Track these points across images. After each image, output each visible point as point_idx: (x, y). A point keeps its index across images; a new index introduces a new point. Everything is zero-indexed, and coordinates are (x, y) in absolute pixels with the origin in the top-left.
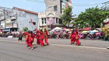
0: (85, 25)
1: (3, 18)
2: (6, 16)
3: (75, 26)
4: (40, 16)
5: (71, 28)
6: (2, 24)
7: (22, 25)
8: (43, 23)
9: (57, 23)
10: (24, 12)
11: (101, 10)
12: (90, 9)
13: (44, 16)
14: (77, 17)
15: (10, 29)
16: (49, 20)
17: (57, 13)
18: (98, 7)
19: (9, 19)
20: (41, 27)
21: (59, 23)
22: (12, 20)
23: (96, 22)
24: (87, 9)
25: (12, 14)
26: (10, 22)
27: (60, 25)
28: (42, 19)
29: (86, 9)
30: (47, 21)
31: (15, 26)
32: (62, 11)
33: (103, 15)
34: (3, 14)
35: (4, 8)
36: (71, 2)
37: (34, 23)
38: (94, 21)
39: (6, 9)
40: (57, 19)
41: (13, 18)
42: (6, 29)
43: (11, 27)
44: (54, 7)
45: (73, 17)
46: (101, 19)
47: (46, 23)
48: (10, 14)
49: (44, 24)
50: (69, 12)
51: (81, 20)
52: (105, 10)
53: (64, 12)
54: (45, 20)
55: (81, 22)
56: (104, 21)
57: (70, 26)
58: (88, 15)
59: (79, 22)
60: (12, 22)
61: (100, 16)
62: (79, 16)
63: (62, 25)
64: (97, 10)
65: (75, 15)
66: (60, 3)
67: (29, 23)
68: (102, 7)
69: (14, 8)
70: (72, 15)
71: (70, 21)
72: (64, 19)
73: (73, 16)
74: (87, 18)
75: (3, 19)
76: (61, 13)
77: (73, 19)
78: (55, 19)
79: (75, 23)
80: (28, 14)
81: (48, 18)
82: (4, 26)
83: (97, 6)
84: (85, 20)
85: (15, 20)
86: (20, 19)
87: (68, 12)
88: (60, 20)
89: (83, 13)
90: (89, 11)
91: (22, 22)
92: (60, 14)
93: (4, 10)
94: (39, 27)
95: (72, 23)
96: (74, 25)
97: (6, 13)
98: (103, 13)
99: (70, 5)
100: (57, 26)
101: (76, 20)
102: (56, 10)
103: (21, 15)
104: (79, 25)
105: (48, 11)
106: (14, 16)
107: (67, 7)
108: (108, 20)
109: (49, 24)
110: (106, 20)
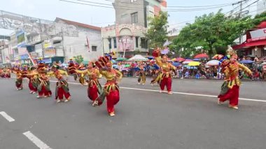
0: (194, 50)
1: (38, 39)
2: (44, 35)
3: (173, 53)
4: (105, 35)
6: (37, 51)
7: (72, 52)
8: (110, 47)
9: (137, 46)
10: (74, 28)
11: (229, 17)
12: (205, 16)
13: (113, 34)
14: (177, 33)
15: (50, 59)
16: (122, 42)
17: (138, 27)
18: (222, 12)
19: (49, 41)
21: (142, 47)
22: (56, 42)
23: (217, 44)
25: (54, 30)
26: (50, 46)
27: (144, 50)
28: (110, 39)
29: (196, 17)
30: (118, 44)
31: (60, 54)
32: (149, 22)
33: (234, 29)
34: (38, 33)
35: (40, 20)
36: (166, 3)
37: (94, 48)
38: (214, 41)
39: (42, 22)
40: (137, 38)
41: (56, 38)
42: (44, 59)
43: (53, 56)
44: (132, 14)
45: (169, 35)
46: (230, 38)
47: (115, 47)
48: (50, 31)
49: (113, 50)
50: (161, 25)
51: (185, 39)
52: (239, 17)
53: (152, 24)
54: (115, 41)
55: (185, 43)
56: (237, 41)
58: (200, 29)
59: (181, 44)
60: (54, 46)
61: (228, 30)
62: (182, 32)
63: (148, 51)
64: (220, 17)
65: (174, 30)
66: (142, 6)
67: (84, 47)
68: (232, 11)
69: (58, 20)
70: (168, 30)
71: (164, 42)
72: (152, 37)
73: (169, 32)
74: (198, 35)
75: (39, 41)
76: (146, 26)
77: (169, 38)
78: (134, 39)
79: (174, 46)
80: (83, 29)
81: (120, 37)
82: (41, 54)
83: (220, 10)
84: (194, 39)
85: (59, 42)
86: (68, 41)
88: (143, 40)
89: (190, 25)
90: (204, 22)
91: (72, 46)
92: (144, 28)
93: (40, 24)
95: (168, 47)
96: (172, 49)
97: (43, 29)
98: (234, 24)
99: (163, 9)
100: (138, 53)
101: (176, 40)
102: (135, 21)
103: (71, 33)
104: (183, 49)
105: (120, 24)
106: (57, 35)
107: (157, 14)
108: (244, 38)
109: (121, 50)
110: (240, 40)
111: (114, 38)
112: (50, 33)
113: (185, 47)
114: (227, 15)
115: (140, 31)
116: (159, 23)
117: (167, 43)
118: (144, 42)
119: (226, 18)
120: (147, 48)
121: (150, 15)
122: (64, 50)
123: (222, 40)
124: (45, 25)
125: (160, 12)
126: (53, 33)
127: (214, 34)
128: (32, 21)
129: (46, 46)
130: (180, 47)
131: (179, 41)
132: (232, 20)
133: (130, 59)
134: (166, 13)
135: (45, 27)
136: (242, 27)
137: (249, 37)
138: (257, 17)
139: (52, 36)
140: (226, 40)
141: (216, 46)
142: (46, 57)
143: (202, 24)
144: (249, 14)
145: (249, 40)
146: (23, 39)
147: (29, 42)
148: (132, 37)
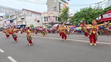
0: (80, 22)
1: (15, 17)
2: (17, 16)
3: (71, 23)
4: (43, 16)
5: (68, 25)
6: (14, 22)
7: (29, 23)
8: (45, 21)
9: (56, 21)
10: (30, 13)
12: (84, 8)
13: (46, 15)
15: (20, 26)
16: (50, 19)
17: (57, 13)
18: (91, 7)
19: (19, 18)
20: (43, 24)
21: (58, 21)
22: (22, 19)
24: (81, 9)
26: (20, 20)
28: (45, 18)
30: (48, 19)
31: (24, 24)
32: (61, 11)
33: (96, 14)
34: (15, 15)
35: (16, 9)
36: (68, 3)
37: (38, 21)
38: (88, 19)
39: (17, 10)
40: (56, 17)
41: (22, 17)
43: (21, 24)
44: (54, 7)
45: (70, 16)
46: (94, 18)
47: (47, 21)
49: (46, 22)
52: (98, 9)
54: (47, 19)
55: (76, 19)
56: (97, 19)
57: (67, 23)
58: (82, 14)
59: (74, 20)
60: (22, 20)
61: (94, 14)
62: (75, 15)
63: (61, 22)
64: (90, 9)
65: (72, 14)
66: (59, 4)
67: (34, 21)
68: (95, 7)
69: (23, 9)
70: (69, 14)
71: (67, 19)
72: (62, 17)
74: (81, 16)
76: (60, 12)
77: (70, 18)
78: (55, 18)
79: (72, 20)
80: (34, 14)
81: (49, 17)
82: (16, 24)
83: (90, 6)
84: (80, 18)
85: (24, 19)
86: (27, 18)
87: (66, 12)
88: (59, 18)
89: (78, 12)
90: (84, 11)
91: (29, 21)
94: (42, 24)
95: (69, 21)
97: (17, 13)
98: (96, 12)
100: (57, 23)
101: (72, 18)
102: (55, 11)
103: (29, 15)
104: (75, 22)
105: (49, 11)
106: (23, 16)
107: (65, 7)
108: (100, 18)
109: (50, 22)
110: (98, 18)
111: (47, 17)
112: (20, 15)
113: (76, 21)
114: (93, 8)
115: (57, 14)
116: (65, 11)
117: (69, 20)
118: (59, 19)
119: (93, 9)
120: (60, 21)
121: (62, 8)
122: (26, 22)
123: (91, 18)
124: (18, 12)
125: (66, 7)
126: (21, 15)
127: (88, 16)
128: (12, 10)
129: (18, 20)
130: (74, 21)
131: (73, 18)
132: (95, 10)
133: (53, 26)
134: (68, 7)
135: (18, 13)
136: (99, 13)
137: (102, 17)
138: (105, 9)
139: (21, 16)
140: (93, 18)
141: (89, 21)
142: (18, 25)
143: (83, 12)
144: (102, 8)
145: (102, 18)
146: (8, 17)
147: (11, 18)
148: (54, 17)
